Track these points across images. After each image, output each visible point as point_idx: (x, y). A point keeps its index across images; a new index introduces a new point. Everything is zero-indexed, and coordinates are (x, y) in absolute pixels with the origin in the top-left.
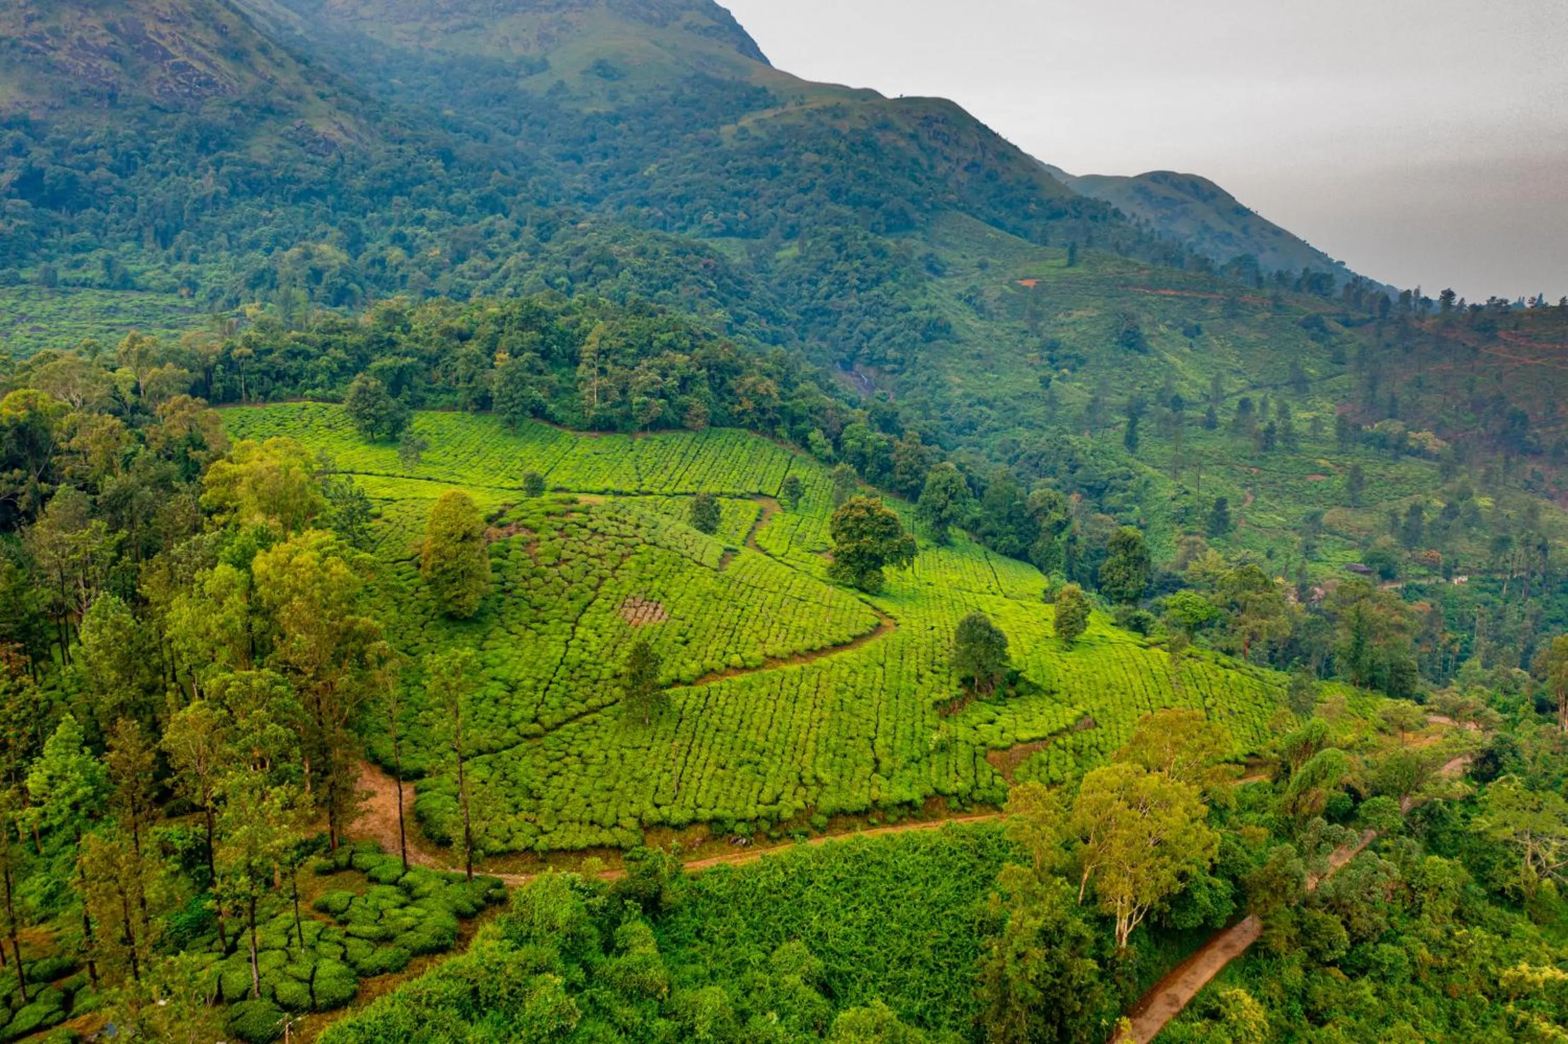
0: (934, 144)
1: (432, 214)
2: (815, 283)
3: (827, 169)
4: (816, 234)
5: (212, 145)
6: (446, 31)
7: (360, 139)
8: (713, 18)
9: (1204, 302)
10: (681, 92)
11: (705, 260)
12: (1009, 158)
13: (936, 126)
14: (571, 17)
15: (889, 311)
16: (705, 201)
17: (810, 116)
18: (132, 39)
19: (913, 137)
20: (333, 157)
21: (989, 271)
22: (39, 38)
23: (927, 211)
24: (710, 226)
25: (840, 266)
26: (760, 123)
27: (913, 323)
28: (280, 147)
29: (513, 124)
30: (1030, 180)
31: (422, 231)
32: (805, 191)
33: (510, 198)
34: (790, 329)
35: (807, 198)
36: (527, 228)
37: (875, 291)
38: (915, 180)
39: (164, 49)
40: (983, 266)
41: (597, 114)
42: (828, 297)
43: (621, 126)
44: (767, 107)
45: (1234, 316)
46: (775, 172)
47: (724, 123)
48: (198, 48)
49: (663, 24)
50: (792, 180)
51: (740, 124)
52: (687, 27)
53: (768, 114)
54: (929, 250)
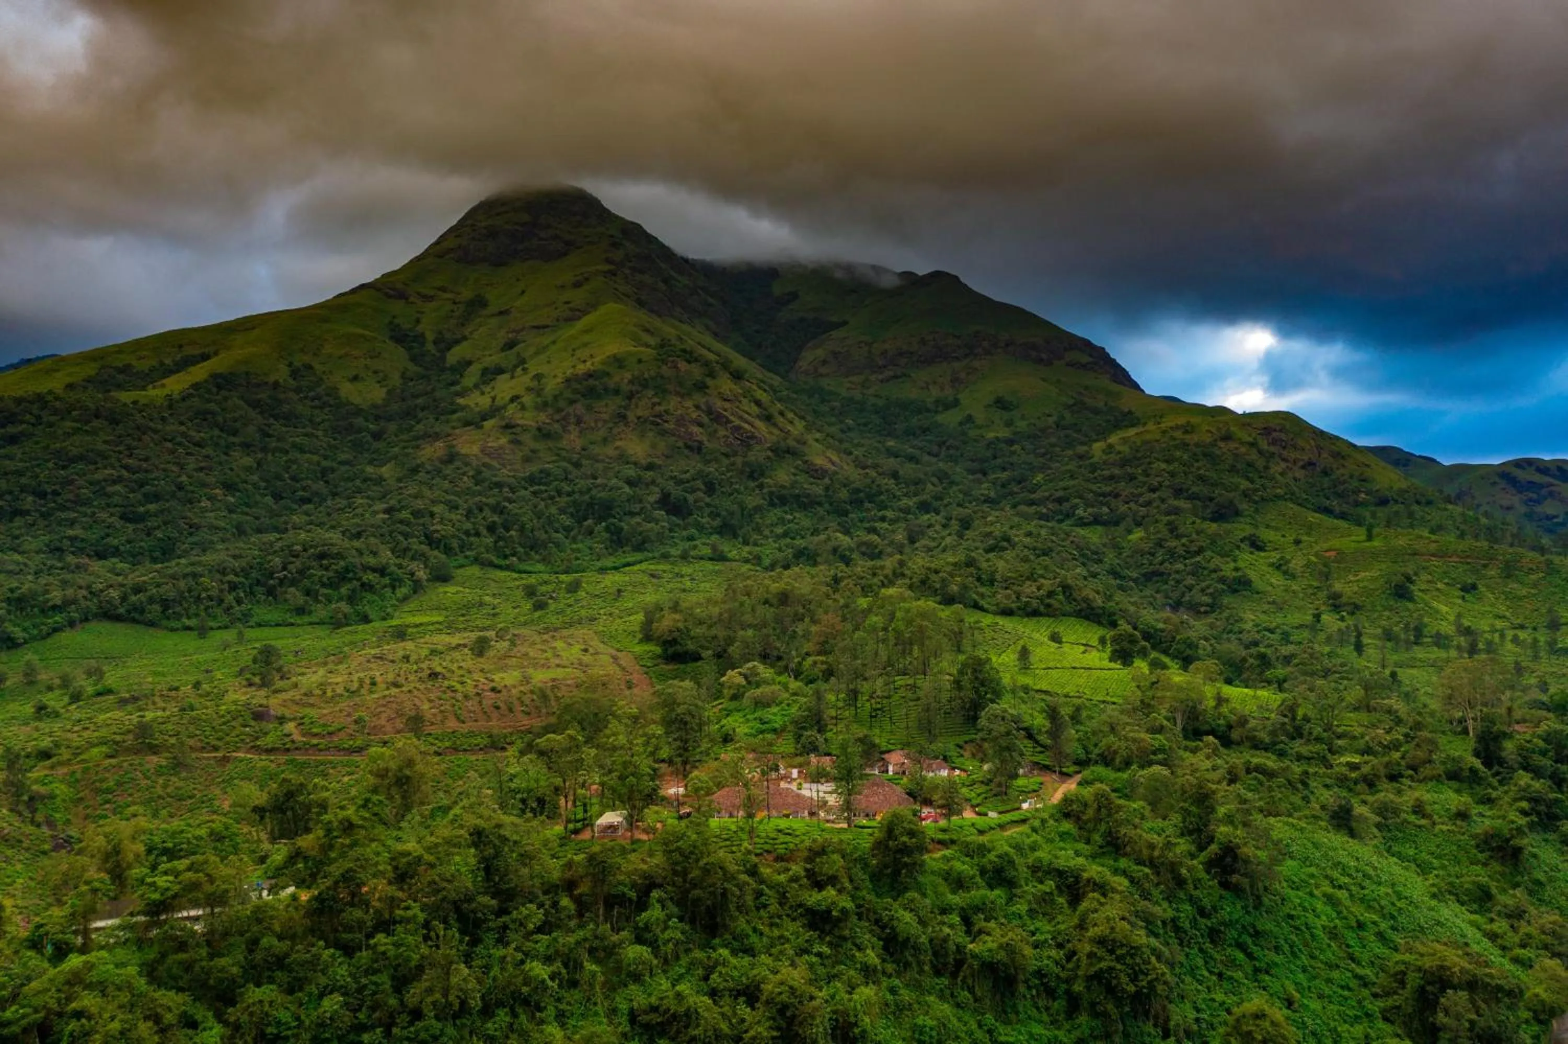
0: (1272, 449)
1: (889, 514)
2: (1153, 555)
3: (1172, 475)
4: (1157, 521)
5: (756, 475)
6: (882, 381)
7: (842, 468)
8: (1091, 356)
9: (1485, 566)
10: (1063, 418)
11: (1071, 539)
12: (1343, 457)
13: (1274, 434)
14: (976, 364)
15: (1206, 572)
16: (1077, 501)
17: (1164, 432)
18: (709, 412)
19: (1252, 445)
20: (827, 481)
21: (1301, 546)
22: (659, 416)
23: (1256, 502)
24: (1081, 518)
25: (1173, 543)
26: (1125, 441)
27: (1222, 580)
28: (795, 475)
29: (935, 449)
30: (1361, 474)
31: (885, 525)
32: (1153, 490)
33: (939, 503)
34: (1131, 584)
35: (1155, 496)
36: (953, 522)
37: (1198, 559)
38: (1248, 479)
39: (727, 418)
40: (1297, 542)
41: (997, 438)
42: (1161, 563)
43: (1016, 447)
44: (1133, 426)
45: (1508, 576)
46: (1132, 478)
47: (1096, 441)
48: (746, 416)
49: (1049, 363)
50: (1145, 483)
51: (1109, 441)
52: (1068, 365)
53: (1132, 432)
54: (1253, 531)
